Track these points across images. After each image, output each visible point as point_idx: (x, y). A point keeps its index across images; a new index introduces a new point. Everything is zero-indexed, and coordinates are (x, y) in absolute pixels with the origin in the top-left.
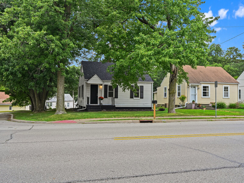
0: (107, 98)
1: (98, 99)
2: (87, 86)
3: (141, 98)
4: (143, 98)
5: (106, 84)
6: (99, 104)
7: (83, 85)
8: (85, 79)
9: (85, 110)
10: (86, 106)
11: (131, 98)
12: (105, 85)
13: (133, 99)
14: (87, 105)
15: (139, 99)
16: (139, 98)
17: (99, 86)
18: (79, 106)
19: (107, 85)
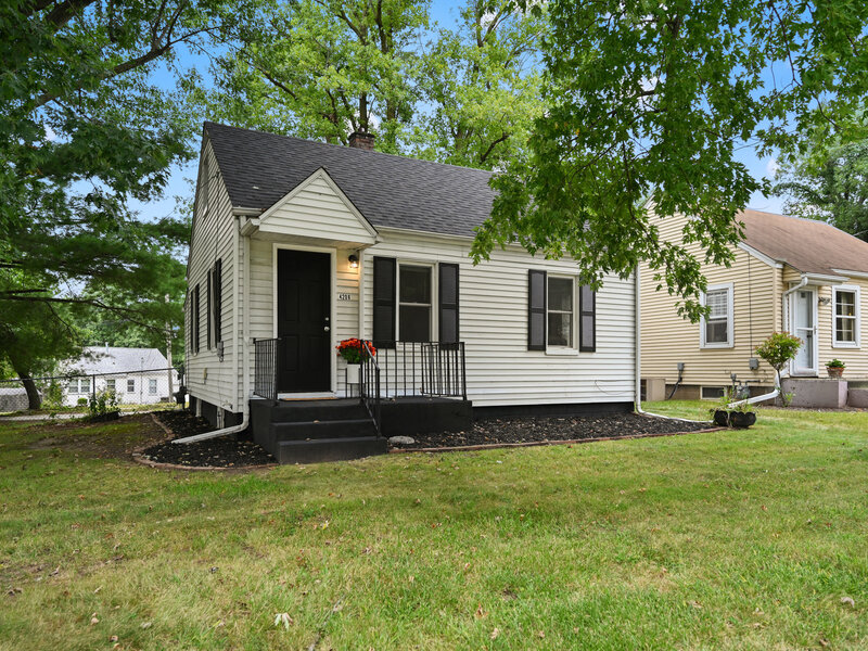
0: (393, 346)
1: (334, 352)
2: (252, 262)
3: (582, 349)
4: (593, 349)
5: (386, 250)
6: (338, 391)
7: (219, 263)
8: (239, 209)
9: (239, 435)
10: (245, 410)
11: (530, 348)
12: (377, 260)
13: (541, 354)
14: (251, 403)
15: (574, 356)
16: (575, 351)
17: (339, 263)
18: (193, 399)
19: (393, 260)
